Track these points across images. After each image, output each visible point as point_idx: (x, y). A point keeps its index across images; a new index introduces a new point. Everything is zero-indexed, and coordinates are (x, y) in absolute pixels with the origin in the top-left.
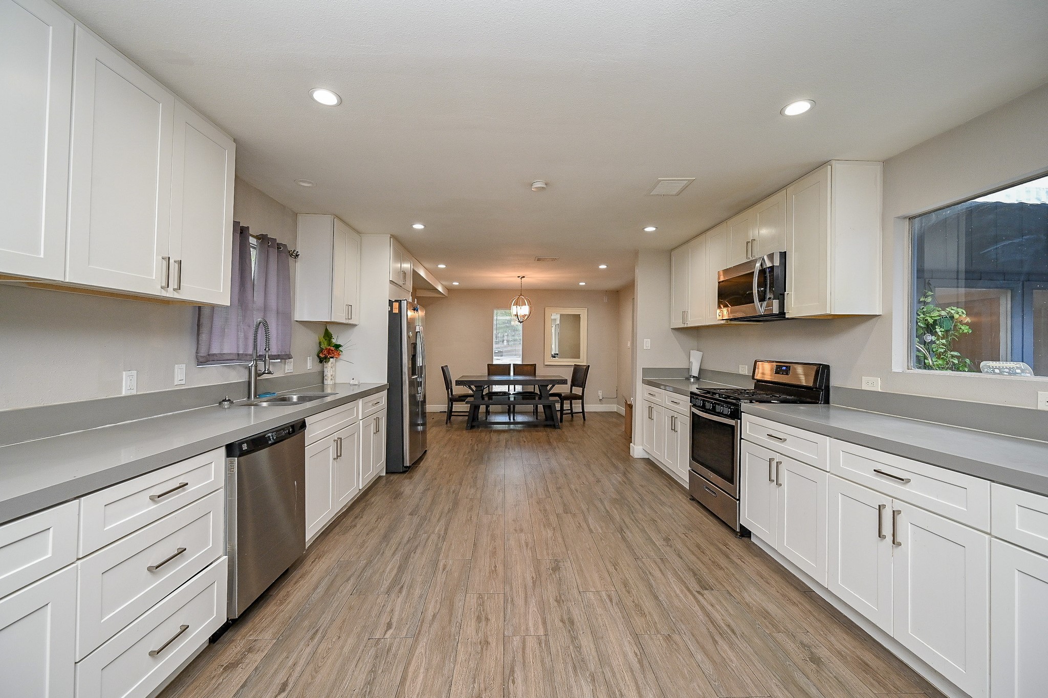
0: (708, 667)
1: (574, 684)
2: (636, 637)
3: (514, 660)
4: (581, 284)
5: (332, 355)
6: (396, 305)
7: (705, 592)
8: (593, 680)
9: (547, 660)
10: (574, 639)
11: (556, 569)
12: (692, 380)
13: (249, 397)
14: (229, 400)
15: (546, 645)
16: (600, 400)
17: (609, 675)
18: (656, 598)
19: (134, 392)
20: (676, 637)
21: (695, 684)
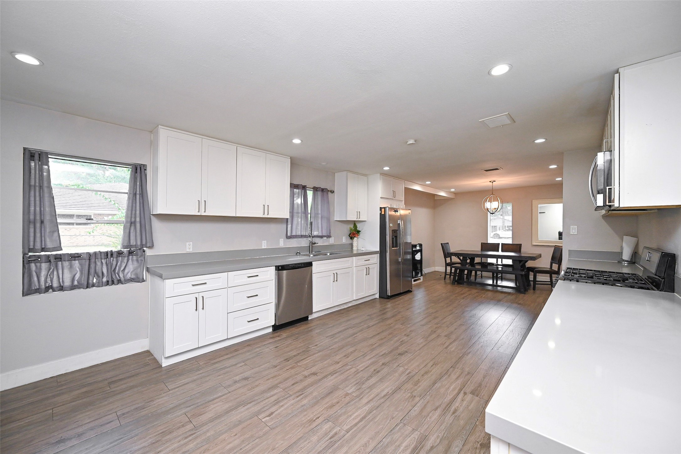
5: (354, 236)
6: (383, 210)
13: (310, 253)
14: (299, 253)
19: (266, 247)
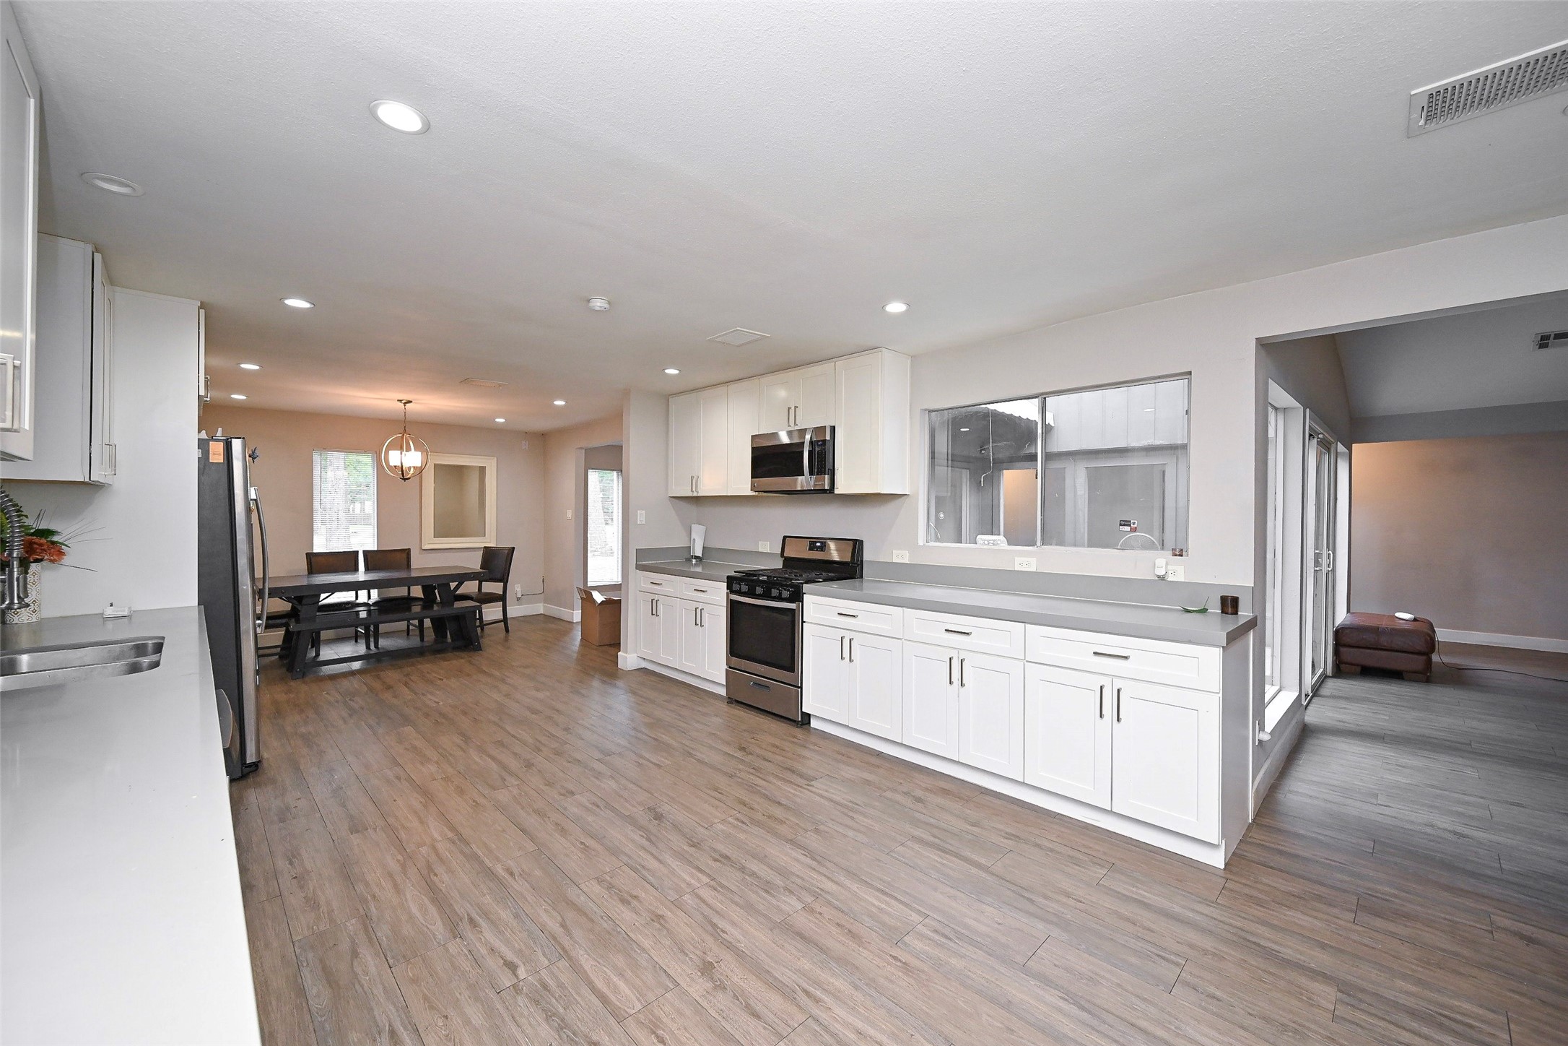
0: (860, 837)
1: (778, 903)
2: (792, 842)
3: (705, 917)
4: (497, 420)
7: (812, 783)
8: (791, 892)
9: (736, 899)
10: (743, 869)
11: (659, 817)
12: (694, 561)
15: (722, 888)
16: (518, 599)
17: (799, 881)
18: (779, 803)
20: (821, 827)
21: (864, 854)
